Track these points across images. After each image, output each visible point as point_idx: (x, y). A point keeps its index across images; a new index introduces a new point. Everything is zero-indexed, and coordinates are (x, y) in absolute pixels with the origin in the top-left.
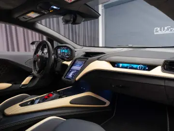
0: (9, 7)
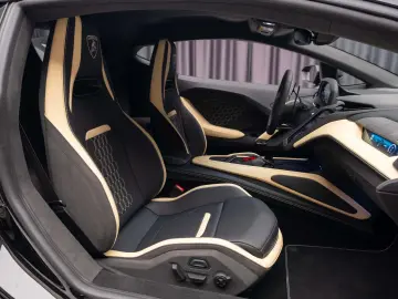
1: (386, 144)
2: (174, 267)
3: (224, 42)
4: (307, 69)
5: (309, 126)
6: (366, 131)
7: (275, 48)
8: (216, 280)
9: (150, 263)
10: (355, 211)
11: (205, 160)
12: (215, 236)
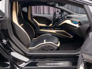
1: (76, 23)
2: (43, 48)
3: (37, 6)
4: (58, 12)
5: (61, 22)
6: (72, 21)
7: (49, 7)
8: (51, 49)
9: (38, 48)
10: (70, 36)
11: (42, 30)
12: (48, 42)
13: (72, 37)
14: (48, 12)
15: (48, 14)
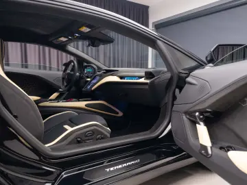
0: (45, 33)
1: (134, 78)
10: (118, 113)
13: (121, 114)
14: (40, 62)
15: (40, 68)
